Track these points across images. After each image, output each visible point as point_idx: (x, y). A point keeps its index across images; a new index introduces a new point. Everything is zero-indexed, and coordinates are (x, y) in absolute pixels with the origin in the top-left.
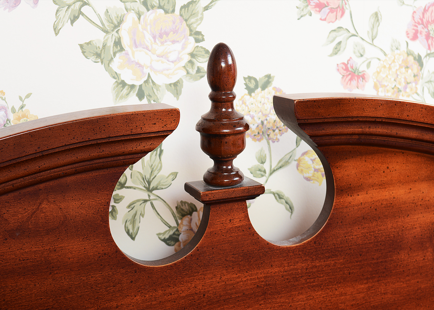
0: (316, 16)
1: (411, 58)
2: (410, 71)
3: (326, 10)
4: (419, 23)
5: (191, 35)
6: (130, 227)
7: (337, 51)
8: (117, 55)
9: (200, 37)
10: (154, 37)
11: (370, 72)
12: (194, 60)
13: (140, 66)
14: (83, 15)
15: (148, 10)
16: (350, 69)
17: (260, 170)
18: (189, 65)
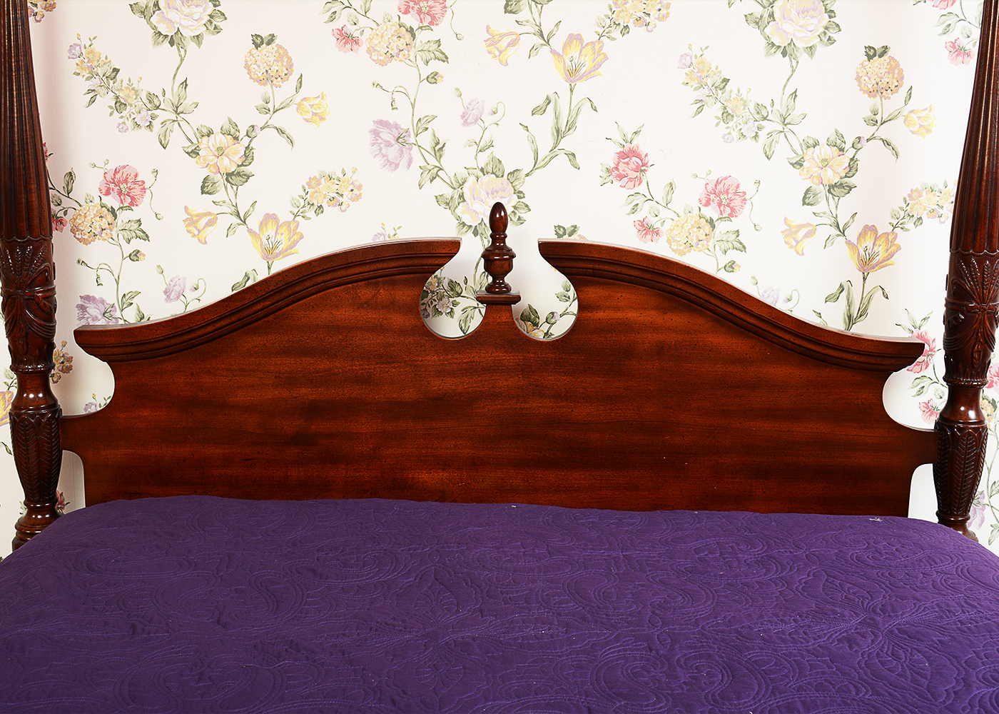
0: (617, 184)
1: (703, 220)
2: (701, 231)
3: (626, 180)
4: (711, 193)
5: (514, 193)
6: (463, 325)
7: (634, 210)
8: (461, 204)
9: (522, 195)
10: (488, 194)
11: (663, 229)
12: (516, 211)
13: (476, 213)
14: (439, 176)
15: (484, 175)
16: (646, 226)
17: (565, 296)
18: (513, 214)
